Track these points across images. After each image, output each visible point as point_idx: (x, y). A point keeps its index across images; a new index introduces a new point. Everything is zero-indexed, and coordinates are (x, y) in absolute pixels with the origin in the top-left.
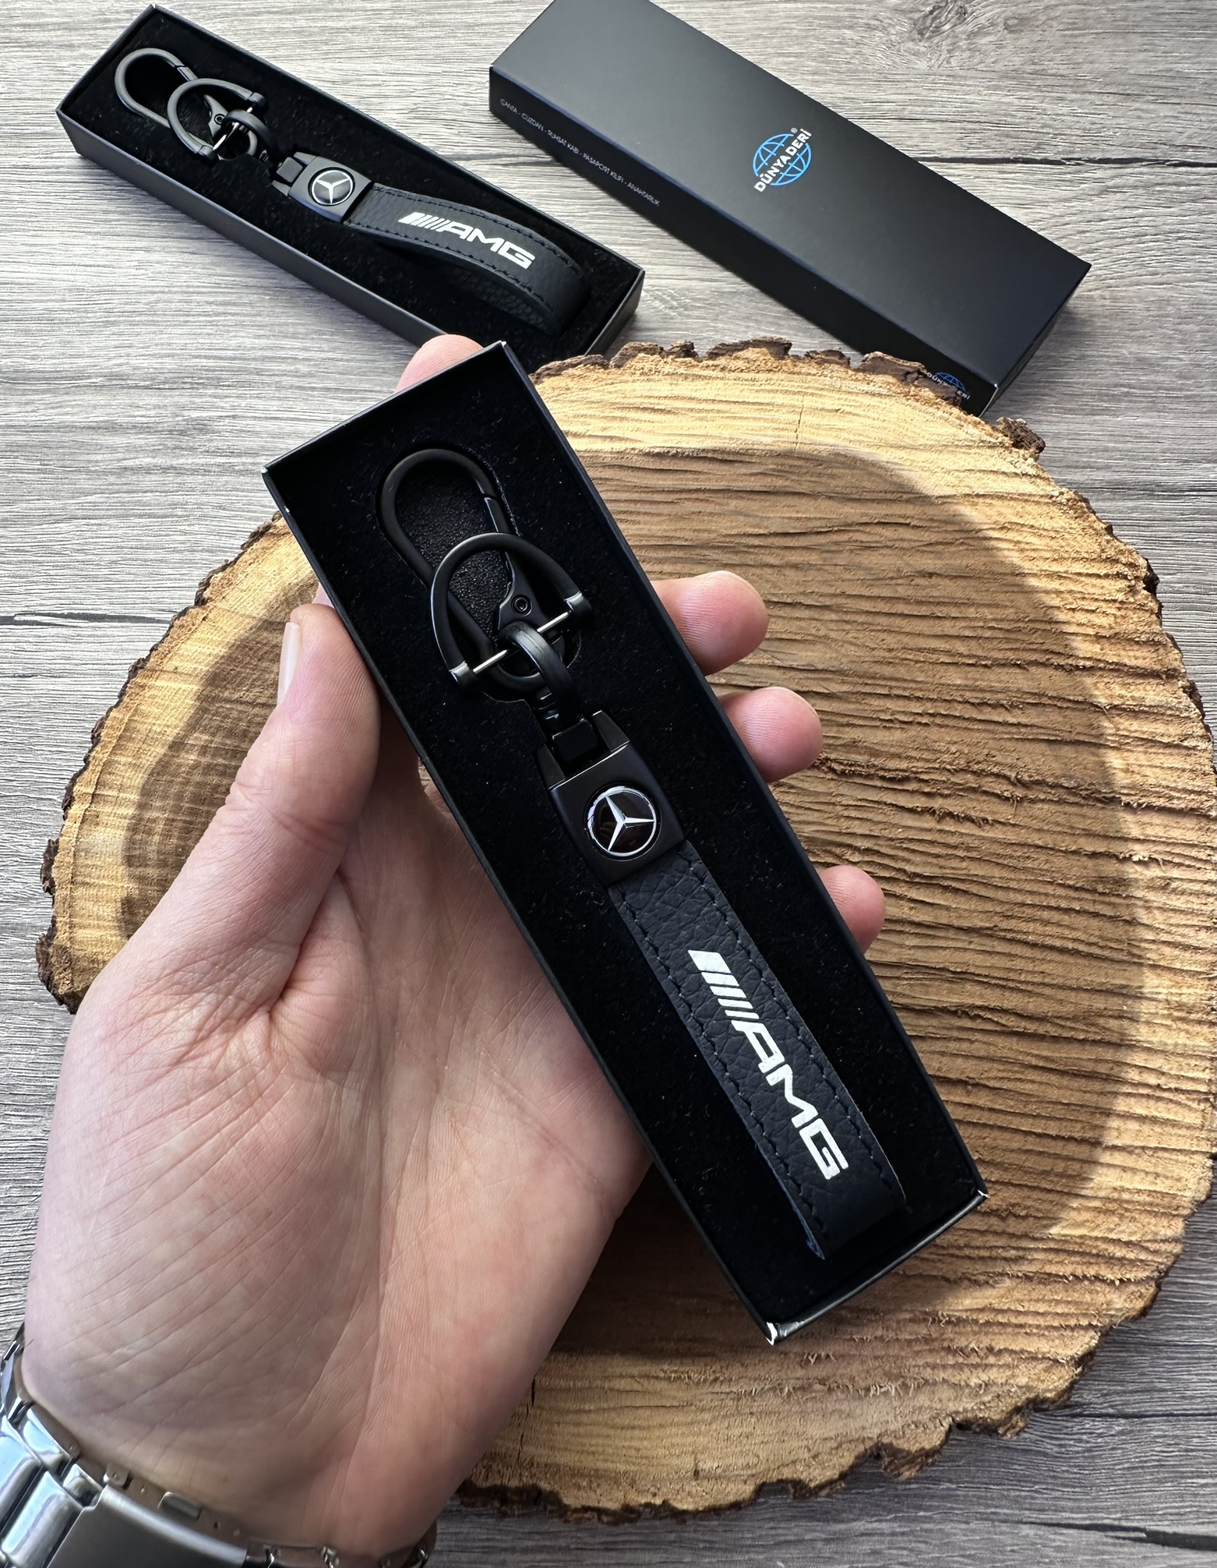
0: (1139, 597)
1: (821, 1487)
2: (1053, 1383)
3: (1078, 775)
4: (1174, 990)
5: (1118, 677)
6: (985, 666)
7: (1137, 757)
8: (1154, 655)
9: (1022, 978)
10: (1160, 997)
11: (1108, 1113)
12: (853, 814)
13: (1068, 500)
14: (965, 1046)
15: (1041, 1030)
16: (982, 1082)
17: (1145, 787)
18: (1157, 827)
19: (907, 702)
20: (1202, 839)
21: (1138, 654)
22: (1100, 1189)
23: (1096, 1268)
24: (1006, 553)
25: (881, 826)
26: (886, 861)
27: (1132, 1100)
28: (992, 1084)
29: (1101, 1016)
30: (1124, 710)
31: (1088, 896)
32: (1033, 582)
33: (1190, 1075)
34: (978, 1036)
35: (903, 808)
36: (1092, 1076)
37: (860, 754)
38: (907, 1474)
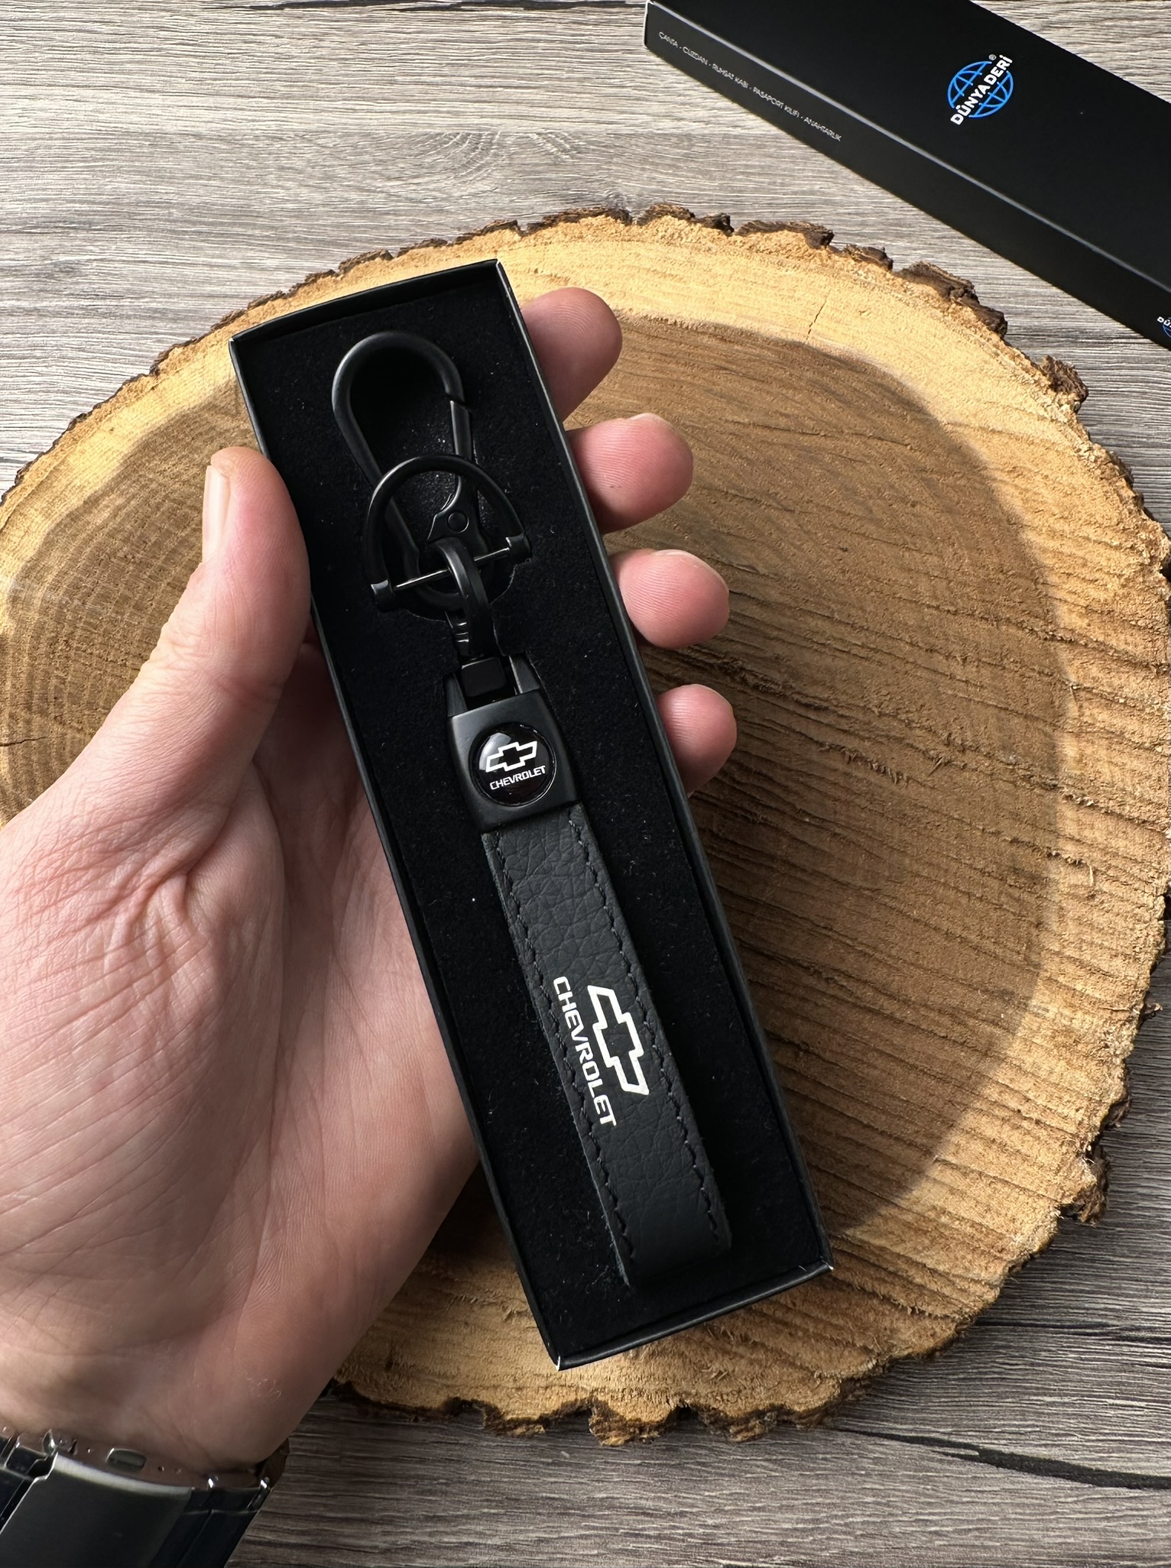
0: (1152, 578)
1: (517, 1423)
2: (805, 1399)
3: (1021, 750)
4: (1067, 1012)
5: (1100, 659)
6: (949, 611)
7: (1098, 750)
8: (1150, 645)
9: (894, 952)
10: (1047, 1015)
11: (951, 1125)
12: (757, 733)
13: (1097, 458)
14: (808, 1007)
15: (898, 1015)
16: (816, 1051)
17: (1098, 784)
18: (1098, 830)
19: (849, 629)
20: (1148, 858)
21: (1130, 639)
22: (915, 1203)
23: (889, 1288)
24: (1009, 498)
25: (780, 753)
26: (777, 791)
27: (984, 1119)
28: (828, 1055)
29: (969, 1017)
30: (1097, 694)
31: (995, 884)
32: (1029, 536)
33: (1059, 1111)
34: (826, 1001)
35: (811, 739)
36: (943, 1080)
37: (780, 672)
38: (613, 1440)
